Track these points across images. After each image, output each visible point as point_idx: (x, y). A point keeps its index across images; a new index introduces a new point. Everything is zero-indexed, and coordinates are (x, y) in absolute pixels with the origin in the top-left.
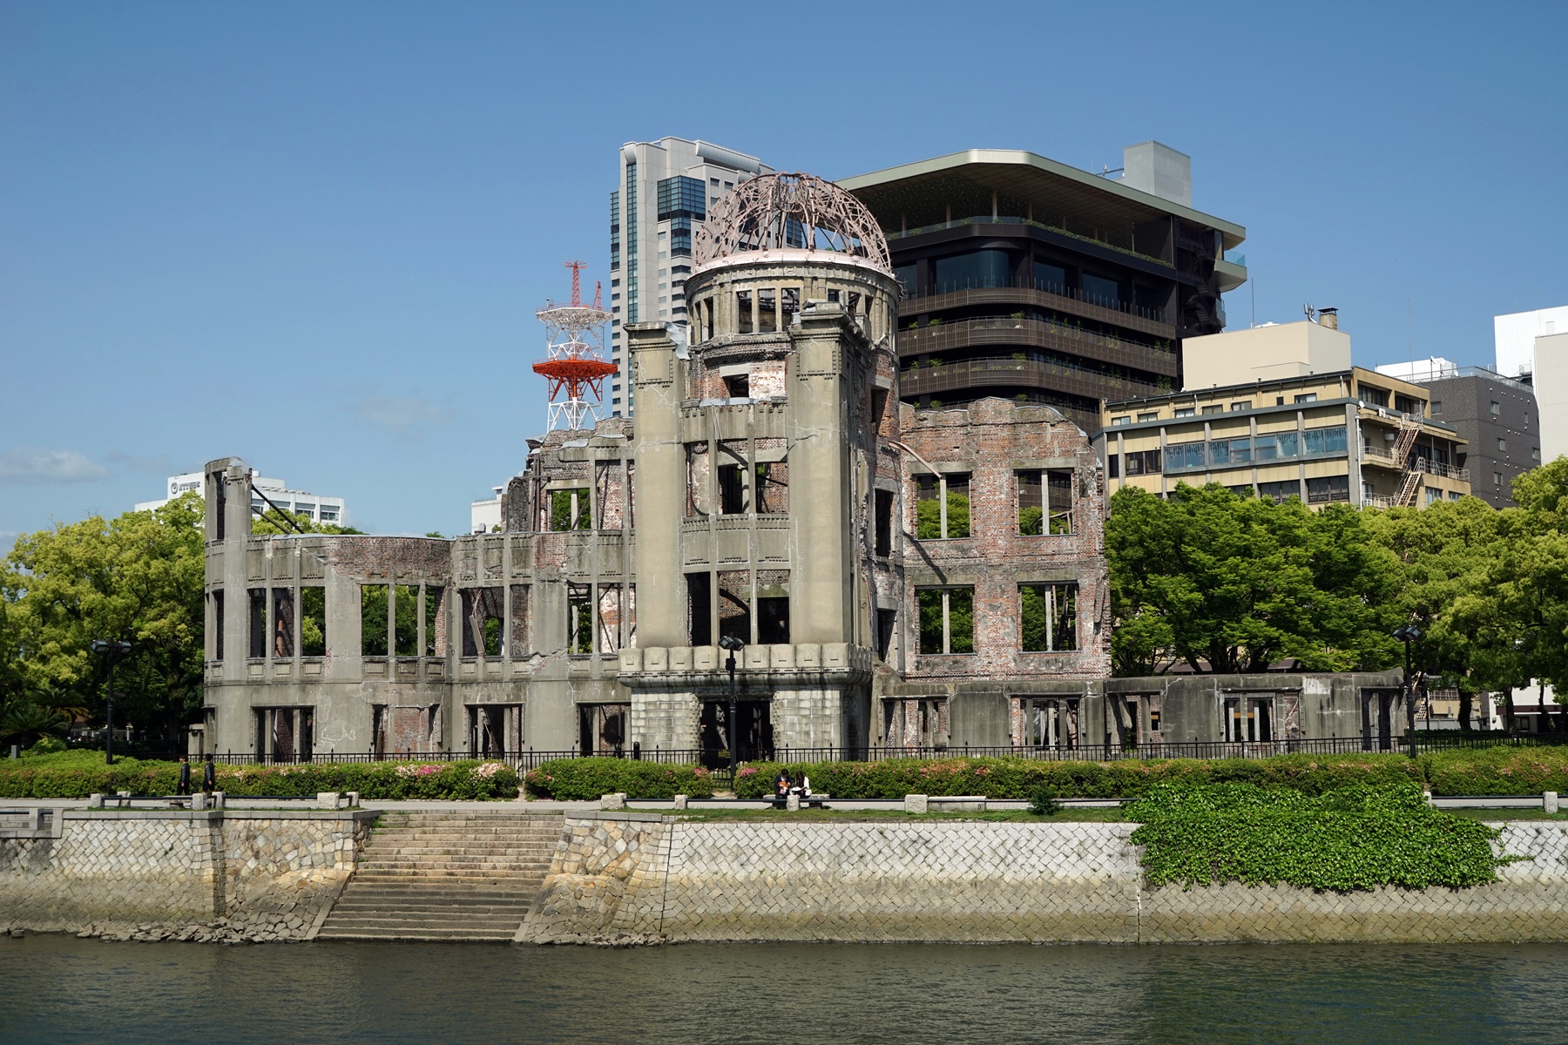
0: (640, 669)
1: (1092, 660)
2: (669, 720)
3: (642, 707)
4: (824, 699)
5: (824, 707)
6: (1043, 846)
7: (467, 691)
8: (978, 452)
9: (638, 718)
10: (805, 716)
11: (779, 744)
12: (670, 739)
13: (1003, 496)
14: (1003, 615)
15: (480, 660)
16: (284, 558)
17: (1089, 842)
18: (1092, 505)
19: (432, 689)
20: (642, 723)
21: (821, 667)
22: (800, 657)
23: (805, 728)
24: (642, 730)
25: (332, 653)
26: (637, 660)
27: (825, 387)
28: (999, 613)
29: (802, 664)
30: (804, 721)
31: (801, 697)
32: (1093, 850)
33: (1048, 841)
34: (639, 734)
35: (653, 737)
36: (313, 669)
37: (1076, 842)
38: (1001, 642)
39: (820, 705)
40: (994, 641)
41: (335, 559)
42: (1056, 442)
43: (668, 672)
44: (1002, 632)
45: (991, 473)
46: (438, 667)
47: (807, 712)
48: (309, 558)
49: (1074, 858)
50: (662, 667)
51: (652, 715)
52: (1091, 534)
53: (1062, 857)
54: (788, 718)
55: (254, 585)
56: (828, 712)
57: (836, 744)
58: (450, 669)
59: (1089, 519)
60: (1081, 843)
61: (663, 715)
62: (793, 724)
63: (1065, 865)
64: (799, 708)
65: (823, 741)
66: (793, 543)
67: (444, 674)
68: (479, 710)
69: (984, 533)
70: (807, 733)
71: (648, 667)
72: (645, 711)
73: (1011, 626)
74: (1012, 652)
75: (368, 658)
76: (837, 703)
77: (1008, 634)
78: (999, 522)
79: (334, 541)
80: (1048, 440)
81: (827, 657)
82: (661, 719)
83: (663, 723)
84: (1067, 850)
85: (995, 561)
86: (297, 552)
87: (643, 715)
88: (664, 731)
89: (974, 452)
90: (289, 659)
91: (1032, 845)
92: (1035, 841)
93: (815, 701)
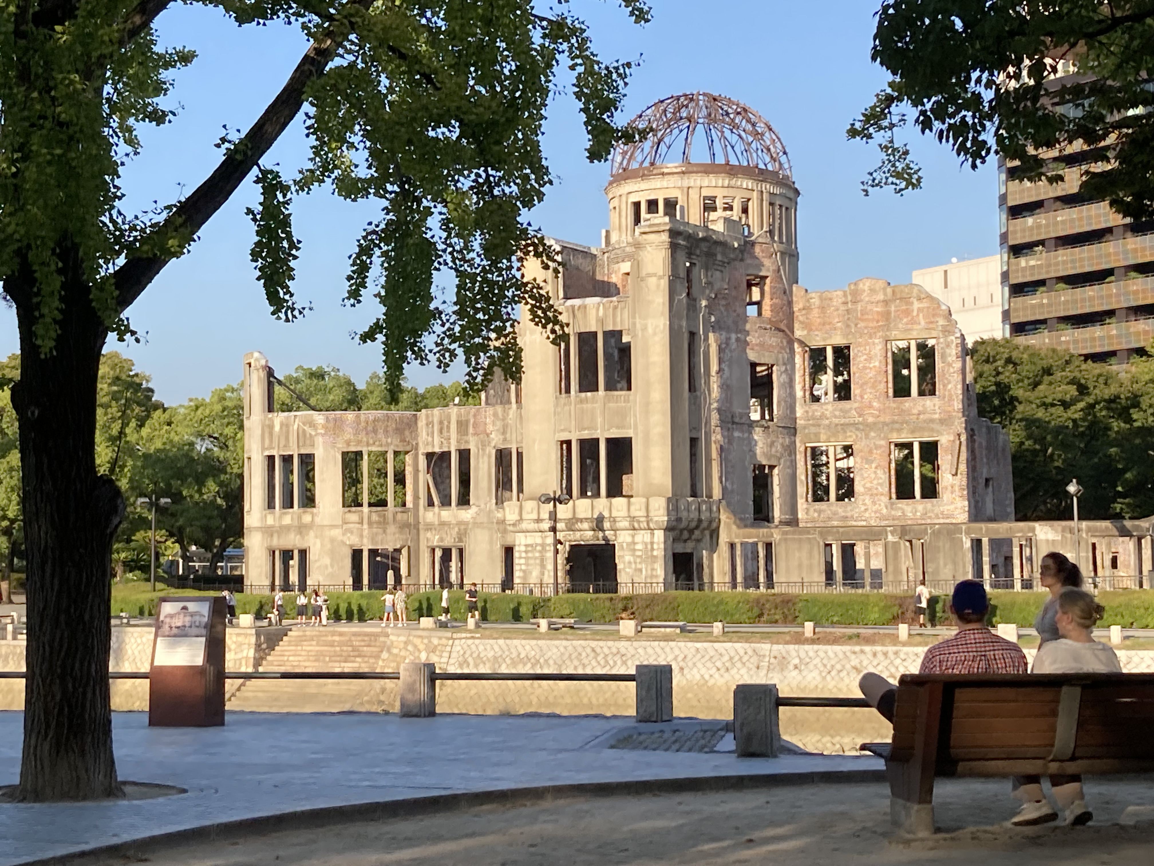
0: (518, 518)
1: (952, 507)
2: (542, 560)
3: (523, 548)
4: (652, 543)
5: (652, 549)
6: (703, 660)
7: (429, 535)
8: (856, 325)
9: (520, 558)
10: (639, 556)
11: (622, 578)
12: (543, 574)
13: (877, 364)
14: (876, 468)
15: (436, 509)
16: (288, 432)
17: (737, 658)
18: (952, 370)
19: (401, 533)
20: (523, 561)
21: (647, 516)
22: (632, 508)
23: (639, 566)
24: (523, 567)
25: (321, 505)
26: (517, 510)
27: (658, 286)
28: (874, 465)
29: (634, 513)
30: (638, 560)
31: (636, 540)
32: (739, 665)
33: (707, 657)
34: (521, 570)
35: (531, 573)
36: (307, 518)
37: (726, 658)
38: (875, 492)
39: (649, 547)
40: (870, 489)
41: (323, 431)
42: (921, 315)
43: (539, 520)
44: (875, 482)
45: (868, 344)
46: (405, 516)
47: (639, 553)
48: (304, 430)
49: (722, 671)
50: (535, 516)
51: (530, 555)
52: (950, 396)
53: (714, 670)
54: (628, 558)
55: (267, 453)
56: (655, 553)
57: (661, 580)
58: (416, 516)
59: (949, 382)
60: (731, 658)
61: (537, 555)
62: (630, 563)
63: (717, 676)
64: (634, 550)
65: (652, 576)
66: (635, 416)
67: (411, 520)
68: (437, 550)
69: (862, 397)
70: (641, 570)
71: (525, 516)
72: (526, 552)
73: (883, 477)
74: (885, 499)
75: (347, 509)
76: (662, 546)
77: (881, 484)
78: (873, 387)
79: (321, 417)
80: (915, 314)
81: (651, 507)
82: (536, 558)
83: (538, 561)
84: (719, 664)
85: (870, 420)
86: (296, 427)
87: (524, 555)
88: (538, 567)
89: (853, 326)
90: (291, 510)
91: (695, 660)
92: (699, 656)
93: (646, 544)
